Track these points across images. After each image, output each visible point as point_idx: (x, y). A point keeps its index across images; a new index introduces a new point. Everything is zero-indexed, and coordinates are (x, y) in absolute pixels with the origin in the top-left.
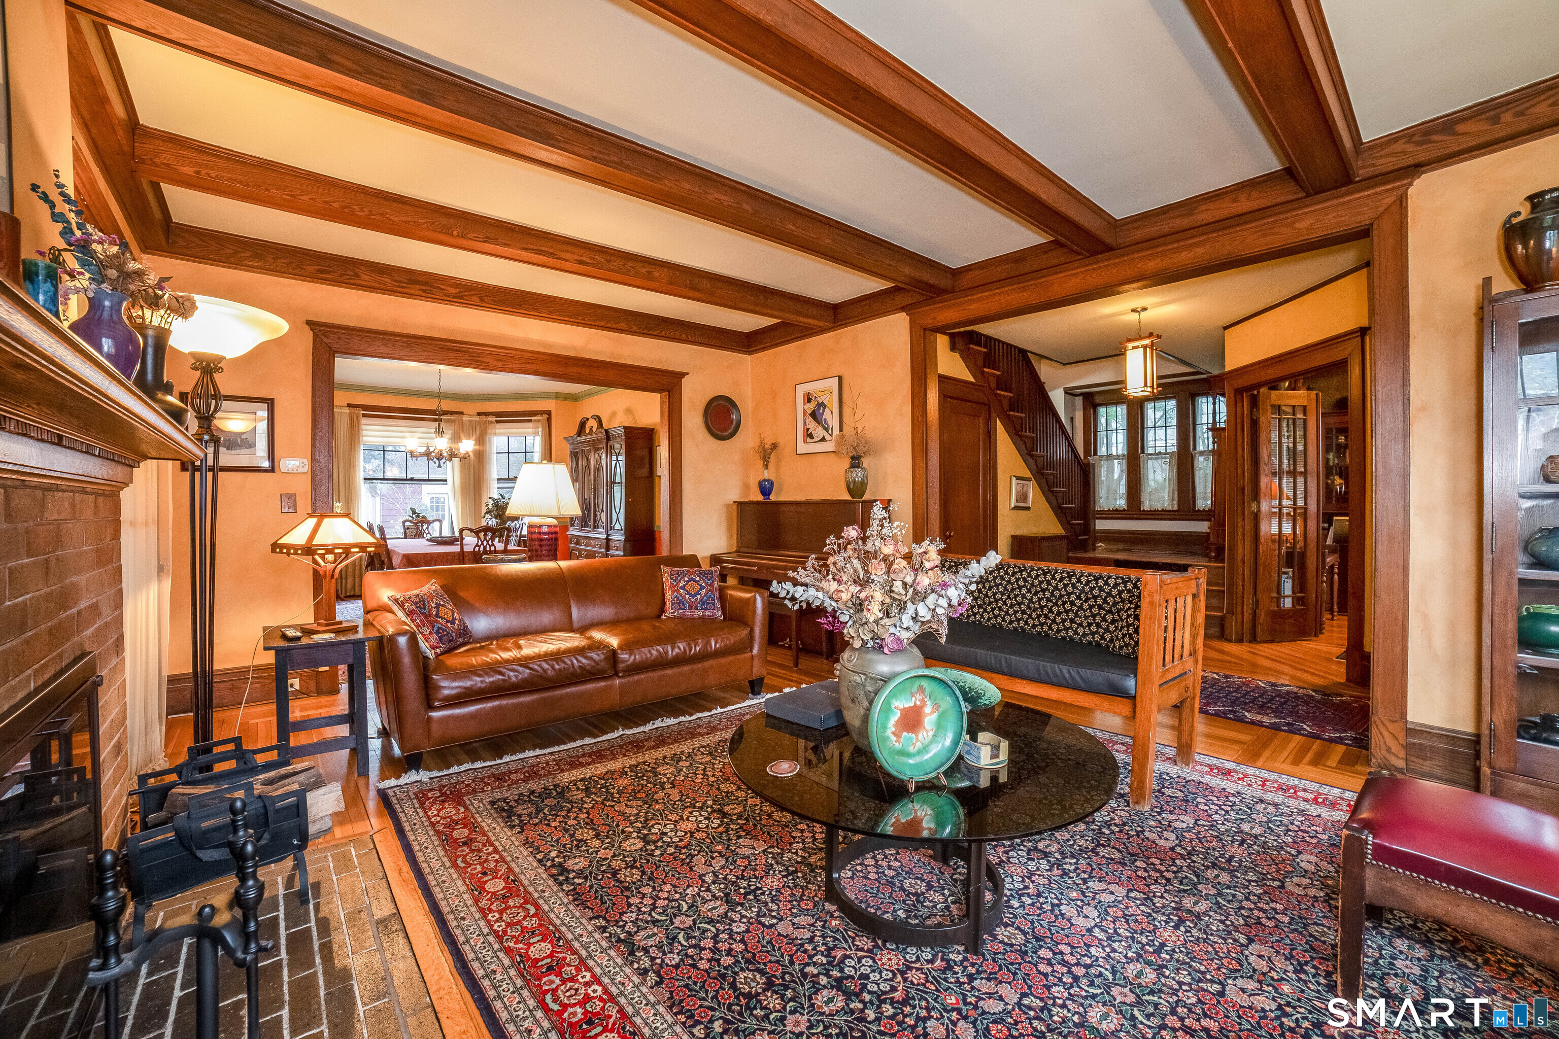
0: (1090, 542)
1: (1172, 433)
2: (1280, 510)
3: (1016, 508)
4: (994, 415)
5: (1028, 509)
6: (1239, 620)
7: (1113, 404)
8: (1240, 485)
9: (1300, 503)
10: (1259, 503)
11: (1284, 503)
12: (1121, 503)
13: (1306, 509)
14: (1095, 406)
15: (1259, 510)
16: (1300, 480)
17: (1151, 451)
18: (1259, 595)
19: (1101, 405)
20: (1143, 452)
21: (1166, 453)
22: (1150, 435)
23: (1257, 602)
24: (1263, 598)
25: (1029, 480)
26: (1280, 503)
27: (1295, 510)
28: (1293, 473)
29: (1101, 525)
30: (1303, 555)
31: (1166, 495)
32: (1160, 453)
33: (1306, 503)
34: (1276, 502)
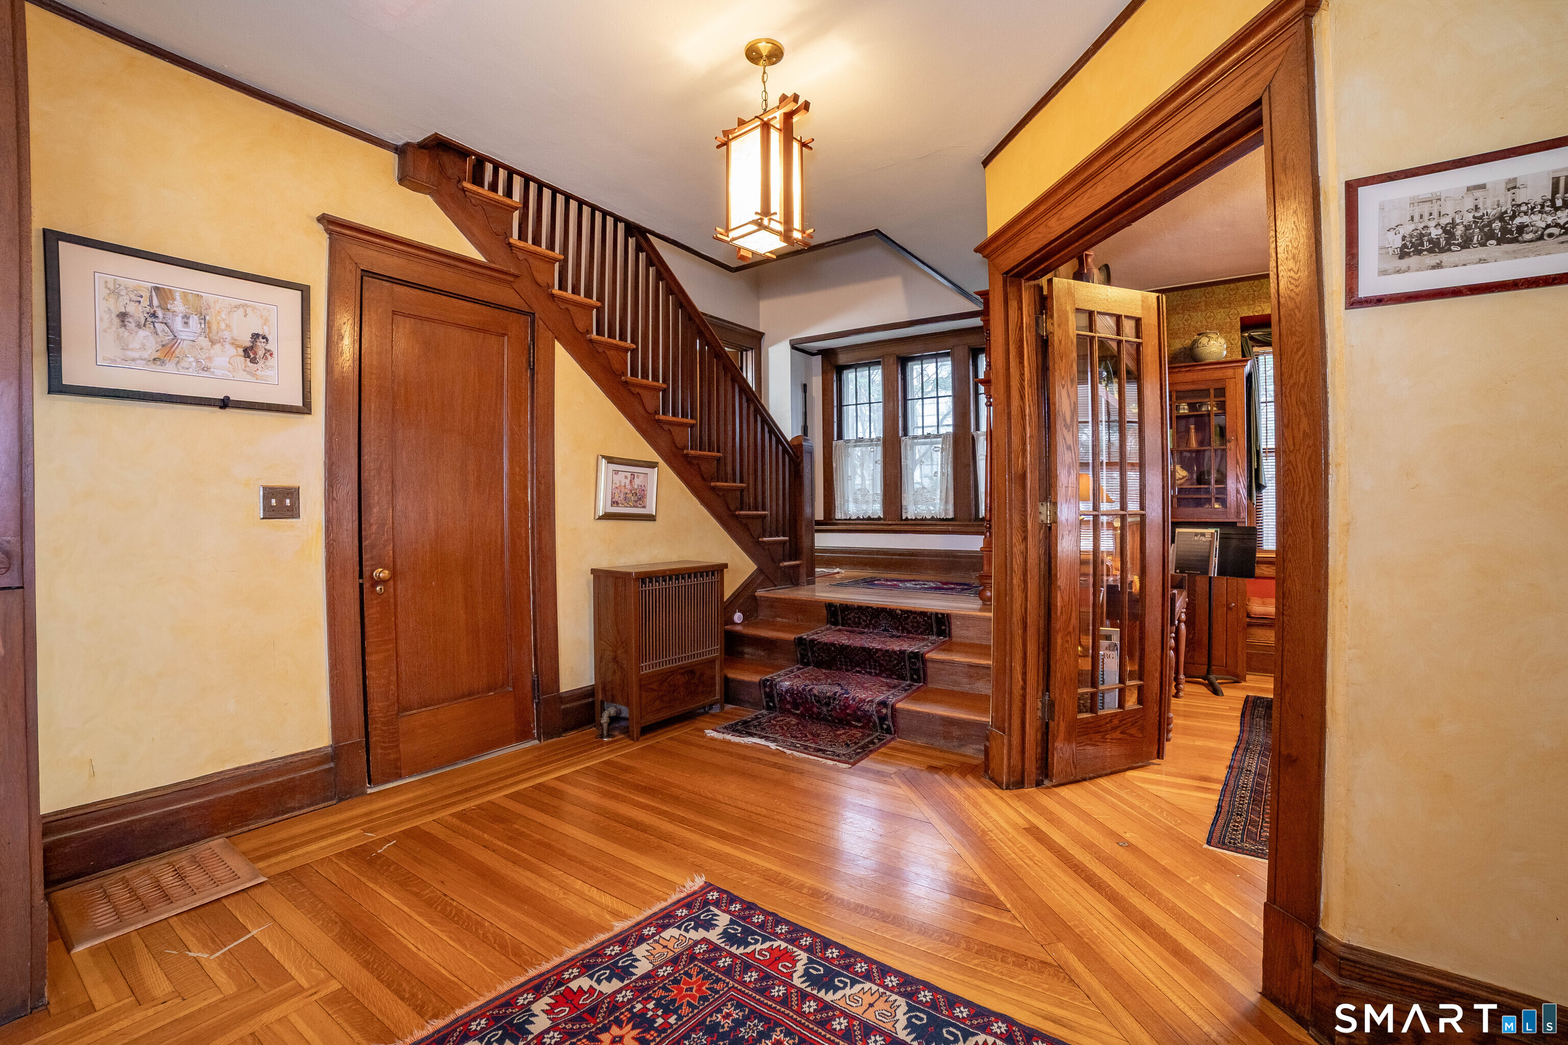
0: (803, 571)
1: (947, 405)
2: (1096, 518)
3: (607, 516)
4: (543, 332)
5: (651, 518)
6: (1016, 740)
7: (865, 365)
8: (1017, 468)
9: (1133, 506)
10: (1055, 504)
11: (1104, 507)
12: (876, 509)
13: (1143, 517)
14: (840, 370)
15: (1055, 521)
16: (1133, 476)
17: (919, 432)
18: (1056, 692)
19: (849, 367)
20: (906, 434)
21: (938, 436)
22: (915, 407)
23: (1052, 704)
24: (1064, 697)
25: (652, 465)
26: (1096, 507)
27: (1123, 518)
28: (1122, 465)
29: (824, 541)
30: (1139, 600)
31: (938, 497)
32: (928, 436)
33: (1142, 507)
34: (1086, 507)
